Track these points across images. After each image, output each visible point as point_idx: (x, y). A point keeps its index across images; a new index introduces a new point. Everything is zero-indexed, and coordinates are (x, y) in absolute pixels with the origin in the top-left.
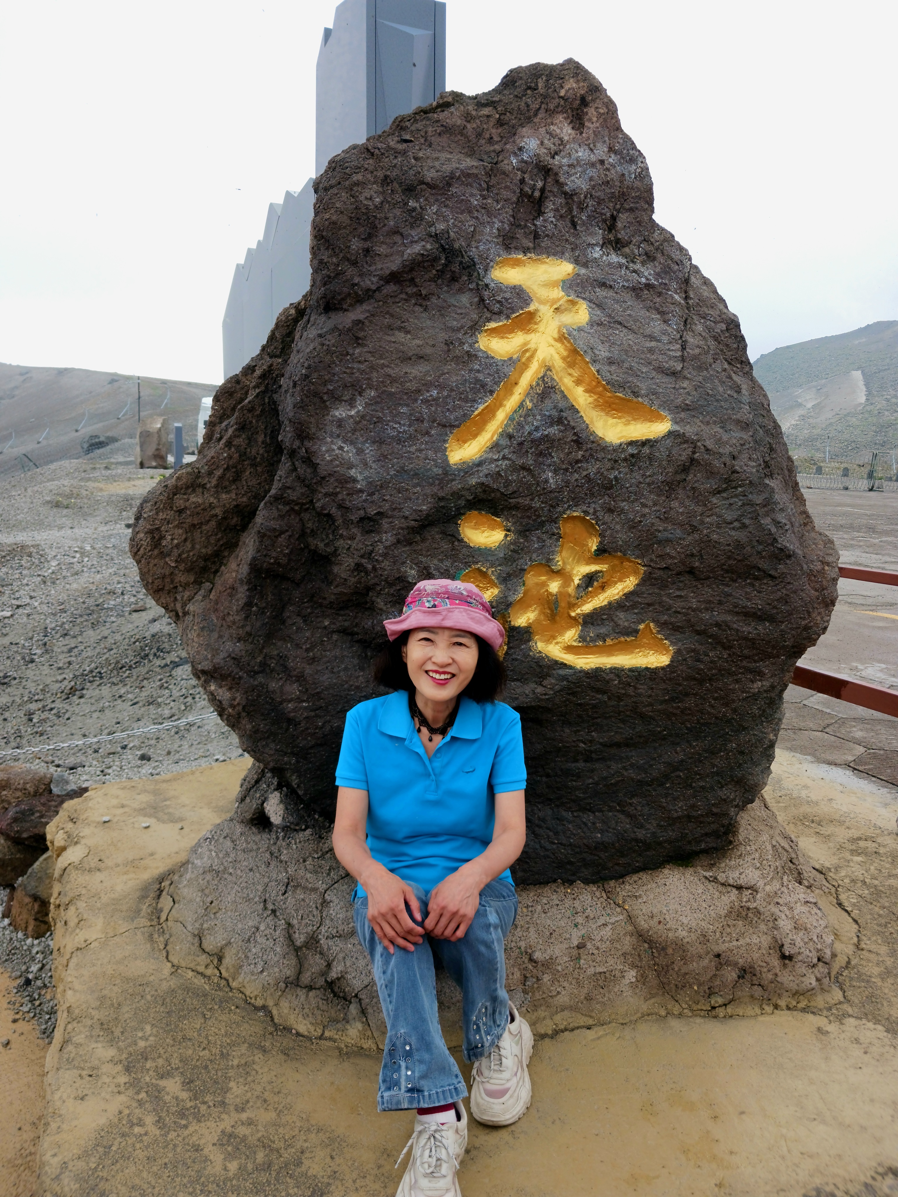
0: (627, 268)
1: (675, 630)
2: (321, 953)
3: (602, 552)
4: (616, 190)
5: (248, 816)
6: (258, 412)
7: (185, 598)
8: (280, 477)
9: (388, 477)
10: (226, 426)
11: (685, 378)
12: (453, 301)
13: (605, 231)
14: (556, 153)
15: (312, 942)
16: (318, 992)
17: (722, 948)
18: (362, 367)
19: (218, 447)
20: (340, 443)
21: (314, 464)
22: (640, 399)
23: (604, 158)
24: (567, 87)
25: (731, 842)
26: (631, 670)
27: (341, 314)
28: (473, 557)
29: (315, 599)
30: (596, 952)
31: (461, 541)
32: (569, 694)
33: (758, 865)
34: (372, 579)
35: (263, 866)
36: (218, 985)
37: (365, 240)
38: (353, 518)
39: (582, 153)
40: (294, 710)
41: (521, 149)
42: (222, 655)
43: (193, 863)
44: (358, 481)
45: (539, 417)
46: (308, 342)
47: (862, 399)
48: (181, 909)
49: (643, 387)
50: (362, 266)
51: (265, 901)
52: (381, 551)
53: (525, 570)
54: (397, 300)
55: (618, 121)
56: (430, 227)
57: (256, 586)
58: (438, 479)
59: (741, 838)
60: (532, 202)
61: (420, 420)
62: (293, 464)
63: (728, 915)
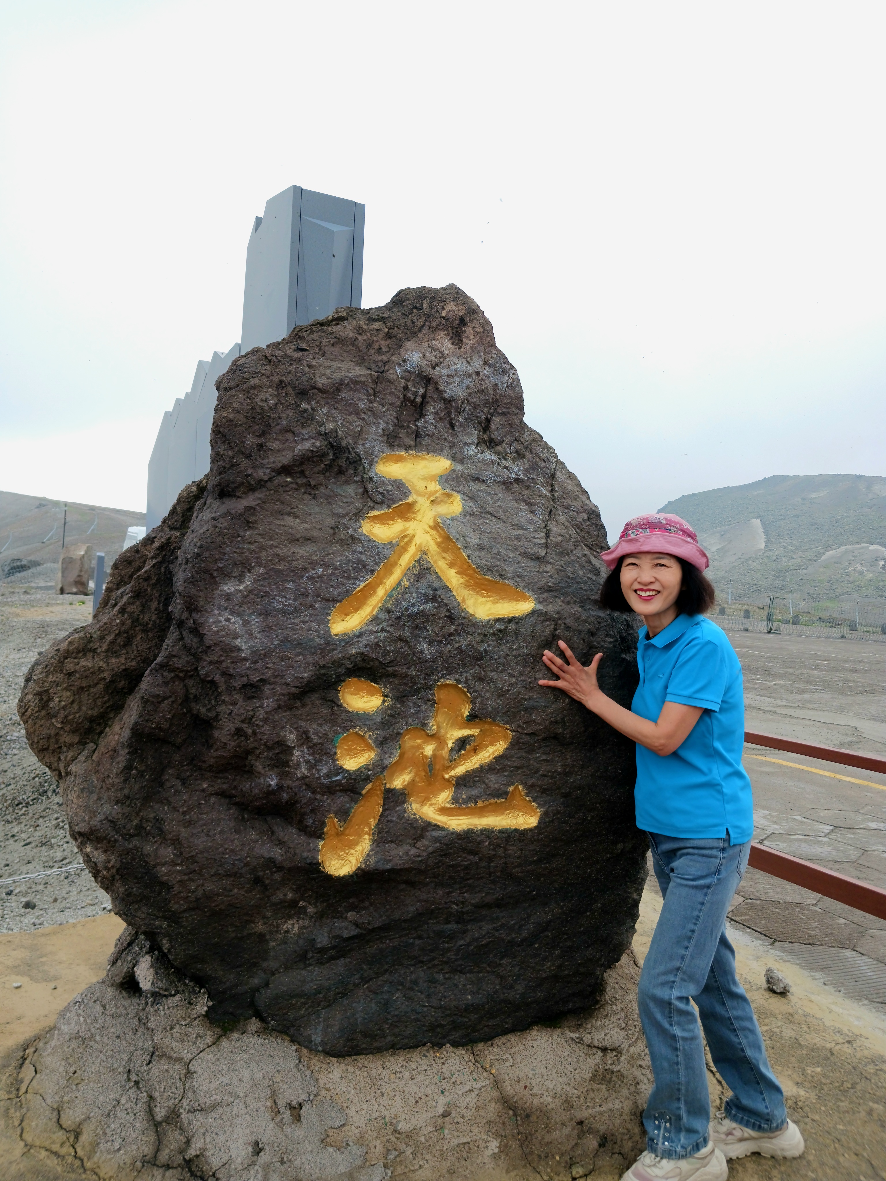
0: (498, 464)
1: (542, 793)
2: (181, 1129)
3: (473, 718)
4: (490, 398)
5: (118, 980)
6: (154, 581)
7: (68, 758)
8: (167, 645)
9: (272, 646)
10: (122, 593)
11: (548, 562)
12: (339, 491)
13: (480, 431)
14: (437, 365)
15: (173, 1116)
16: (175, 1171)
17: (583, 1114)
18: (252, 547)
19: (112, 614)
20: (227, 615)
21: (200, 634)
22: (506, 581)
23: (479, 370)
24: (448, 309)
25: (597, 1002)
26: (501, 831)
27: (234, 499)
28: (352, 721)
29: (195, 762)
30: (460, 1120)
31: (340, 706)
32: (441, 856)
33: (623, 1025)
34: (251, 743)
35: (130, 1033)
36: (72, 1165)
37: (259, 436)
38: (236, 685)
39: (460, 365)
40: (168, 874)
41: (404, 361)
42: (99, 817)
43: (59, 1030)
44: (243, 650)
45: (415, 595)
46: (203, 523)
47: (762, 545)
48: (41, 1080)
49: (510, 570)
50: (256, 459)
51: (129, 1071)
52: (261, 716)
53: (401, 734)
54: (288, 489)
55: (493, 339)
56: (320, 426)
57: (136, 750)
58: (320, 649)
59: (607, 997)
60: (415, 406)
61: (305, 595)
62: (181, 634)
63: (593, 1078)
